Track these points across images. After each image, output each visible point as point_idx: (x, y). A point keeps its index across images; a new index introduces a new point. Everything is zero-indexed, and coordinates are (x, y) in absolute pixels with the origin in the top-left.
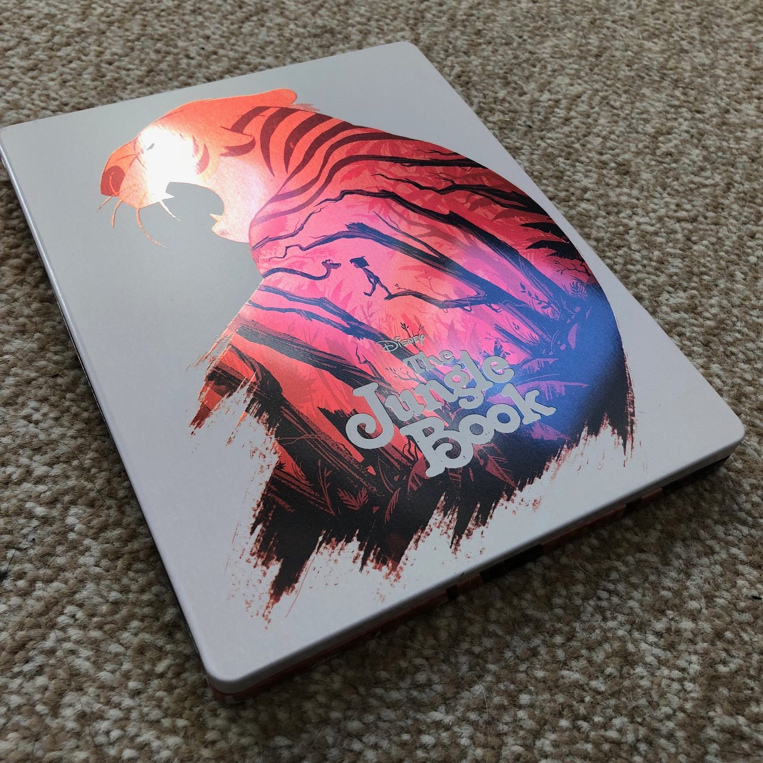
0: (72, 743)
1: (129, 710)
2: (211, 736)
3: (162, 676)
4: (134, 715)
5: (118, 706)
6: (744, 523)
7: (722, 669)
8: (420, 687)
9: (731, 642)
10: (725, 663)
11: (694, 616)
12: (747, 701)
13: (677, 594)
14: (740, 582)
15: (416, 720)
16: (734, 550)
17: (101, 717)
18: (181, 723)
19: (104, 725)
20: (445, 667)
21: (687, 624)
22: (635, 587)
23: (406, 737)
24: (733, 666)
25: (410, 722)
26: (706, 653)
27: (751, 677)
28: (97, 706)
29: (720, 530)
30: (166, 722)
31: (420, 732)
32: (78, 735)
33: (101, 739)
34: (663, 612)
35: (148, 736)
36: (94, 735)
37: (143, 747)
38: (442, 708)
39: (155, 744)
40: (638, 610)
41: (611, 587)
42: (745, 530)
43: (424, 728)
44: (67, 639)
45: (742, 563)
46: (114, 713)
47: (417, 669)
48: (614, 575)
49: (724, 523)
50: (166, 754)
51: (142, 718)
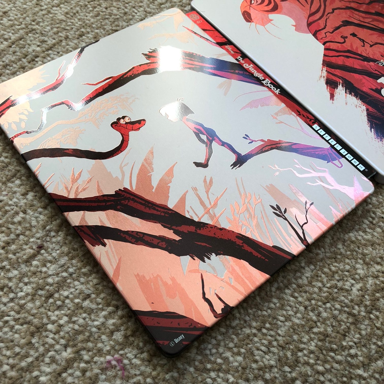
0: (195, 351)
1: (220, 341)
3: (234, 327)
4: (222, 343)
5: (215, 338)
8: (352, 356)
15: (350, 372)
17: (207, 341)
18: (243, 350)
19: (209, 346)
20: (364, 349)
23: (345, 379)
25: (347, 372)
30: (235, 350)
31: (351, 378)
32: (197, 348)
33: (207, 352)
35: (228, 354)
36: (204, 349)
37: (226, 359)
38: (362, 369)
43: (353, 376)
47: (351, 347)
50: (236, 364)
51: (225, 346)
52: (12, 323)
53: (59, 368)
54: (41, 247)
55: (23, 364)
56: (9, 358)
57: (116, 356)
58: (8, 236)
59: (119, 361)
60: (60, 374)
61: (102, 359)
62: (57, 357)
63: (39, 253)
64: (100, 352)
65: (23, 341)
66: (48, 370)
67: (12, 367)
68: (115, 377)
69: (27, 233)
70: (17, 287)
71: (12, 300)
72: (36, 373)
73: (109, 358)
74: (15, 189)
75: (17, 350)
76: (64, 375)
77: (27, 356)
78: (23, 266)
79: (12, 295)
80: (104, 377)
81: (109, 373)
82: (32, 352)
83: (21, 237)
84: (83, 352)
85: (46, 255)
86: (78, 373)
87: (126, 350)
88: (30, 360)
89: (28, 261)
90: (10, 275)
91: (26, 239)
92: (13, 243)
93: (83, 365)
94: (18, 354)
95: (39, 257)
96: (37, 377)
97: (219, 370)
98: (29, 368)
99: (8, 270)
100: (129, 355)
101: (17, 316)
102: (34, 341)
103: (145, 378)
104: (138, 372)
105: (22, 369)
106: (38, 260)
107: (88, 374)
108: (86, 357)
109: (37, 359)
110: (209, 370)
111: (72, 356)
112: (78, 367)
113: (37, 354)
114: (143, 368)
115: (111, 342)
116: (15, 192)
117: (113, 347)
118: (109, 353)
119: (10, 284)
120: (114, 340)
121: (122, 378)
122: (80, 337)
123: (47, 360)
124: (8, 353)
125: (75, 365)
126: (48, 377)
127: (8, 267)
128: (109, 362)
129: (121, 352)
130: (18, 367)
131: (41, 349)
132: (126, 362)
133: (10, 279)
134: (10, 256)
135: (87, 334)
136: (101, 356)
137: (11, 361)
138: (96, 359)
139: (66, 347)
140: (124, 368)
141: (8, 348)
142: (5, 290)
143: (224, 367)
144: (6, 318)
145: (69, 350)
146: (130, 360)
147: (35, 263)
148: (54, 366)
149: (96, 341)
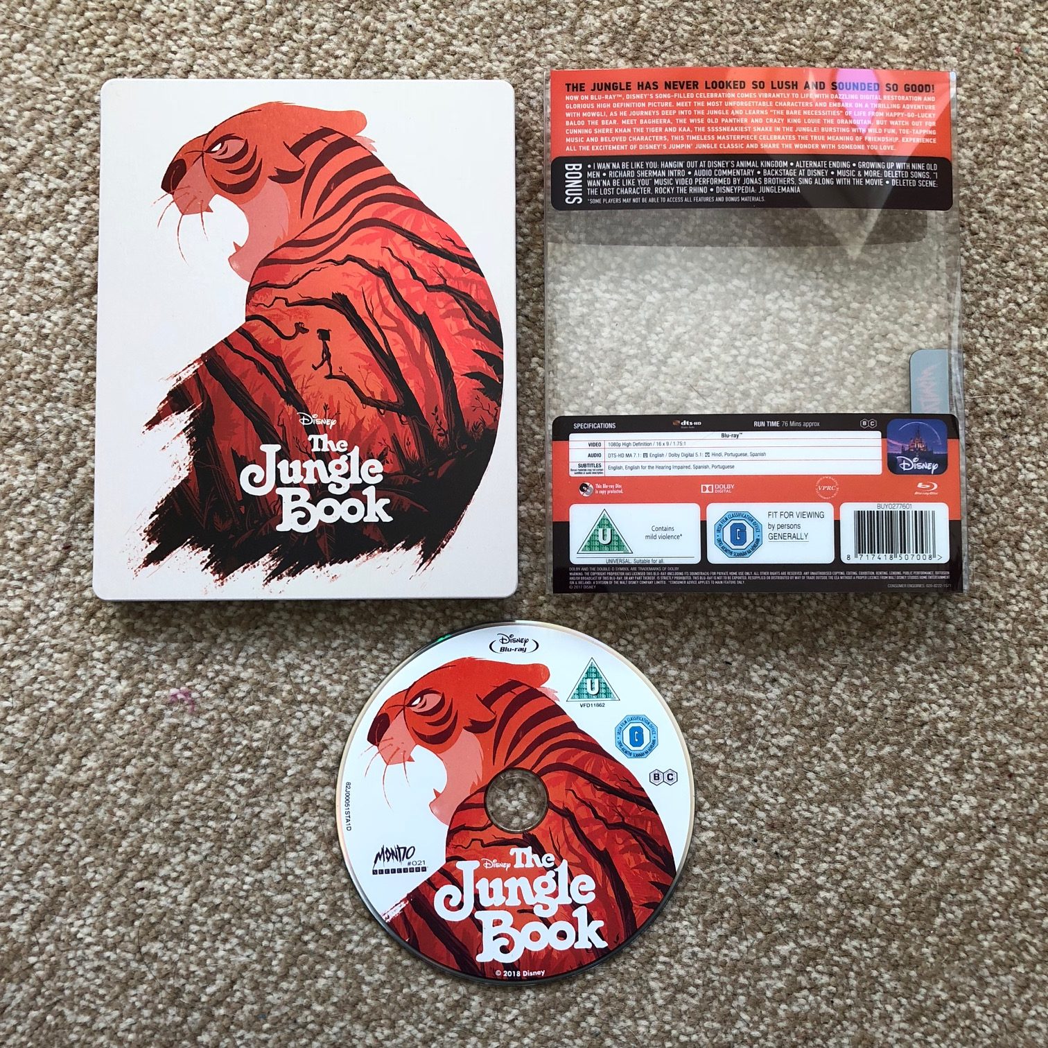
0: (283, 679)
1: (315, 666)
2: (362, 687)
3: (335, 649)
4: (318, 670)
5: (309, 663)
6: (745, 608)
7: (685, 703)
9: (699, 688)
10: (688, 700)
11: (681, 668)
12: (692, 726)
13: (675, 650)
14: (723, 651)
16: (728, 628)
17: (298, 667)
18: (345, 678)
19: (301, 673)
21: (673, 672)
22: (647, 641)
24: (692, 704)
26: (679, 692)
27: (701, 712)
28: (297, 661)
29: (725, 610)
30: (335, 677)
32: (286, 675)
33: (299, 680)
34: (660, 662)
35: (324, 682)
36: (296, 677)
37: (322, 688)
39: (329, 688)
40: (643, 657)
41: (630, 637)
42: (744, 613)
44: (280, 618)
45: (732, 637)
46: (307, 667)
48: (635, 631)
49: (730, 607)
50: (334, 694)
51: (322, 672)
52: (49, 651)
53: (114, 704)
54: (67, 547)
55: (71, 700)
56: (53, 692)
57: (183, 688)
58: (21, 533)
59: (187, 694)
60: (117, 711)
61: (165, 692)
62: (111, 691)
63: (67, 556)
64: (162, 684)
65: (66, 673)
66: (102, 706)
67: (60, 703)
68: (183, 712)
69: (46, 527)
70: (46, 605)
71: (43, 622)
72: (88, 710)
73: (173, 691)
74: (18, 458)
75: (61, 683)
76: (122, 712)
77: (75, 690)
78: (49, 576)
79: (42, 616)
80: (169, 713)
81: (175, 708)
82: (79, 686)
83: (40, 534)
84: (141, 685)
85: (77, 558)
86: (139, 711)
87: (195, 681)
88: (78, 695)
89: (55, 569)
90: (34, 589)
91: (46, 536)
92: (31, 543)
93: (143, 701)
94: (63, 688)
95: (69, 561)
96: (90, 714)
97: (312, 702)
98: (79, 704)
99: (31, 582)
100: (198, 687)
101: (54, 642)
102: (79, 673)
103: (219, 714)
104: (210, 707)
105: (71, 705)
106: (68, 566)
107: (150, 710)
108: (146, 692)
109: (87, 693)
110: (300, 702)
111: (128, 690)
112: (138, 703)
113: (86, 689)
114: (217, 702)
115: (176, 672)
116: (18, 463)
117: (178, 678)
118: (173, 685)
119: (37, 601)
120: (179, 669)
121: (191, 714)
122: (136, 667)
123: (99, 695)
124: (52, 687)
125: (134, 701)
126: (104, 713)
127: (30, 578)
128: (175, 696)
129: (188, 684)
130: (65, 703)
131: (90, 683)
132: (194, 695)
133: (36, 594)
134: (30, 563)
135: (144, 663)
136: (164, 688)
137: (56, 696)
138: (157, 693)
139: (119, 679)
140: (193, 702)
141: (50, 682)
142: (32, 608)
143: (319, 697)
144: (41, 645)
145: (124, 682)
146: (200, 693)
147: (64, 570)
148: (108, 702)
149: (156, 671)
